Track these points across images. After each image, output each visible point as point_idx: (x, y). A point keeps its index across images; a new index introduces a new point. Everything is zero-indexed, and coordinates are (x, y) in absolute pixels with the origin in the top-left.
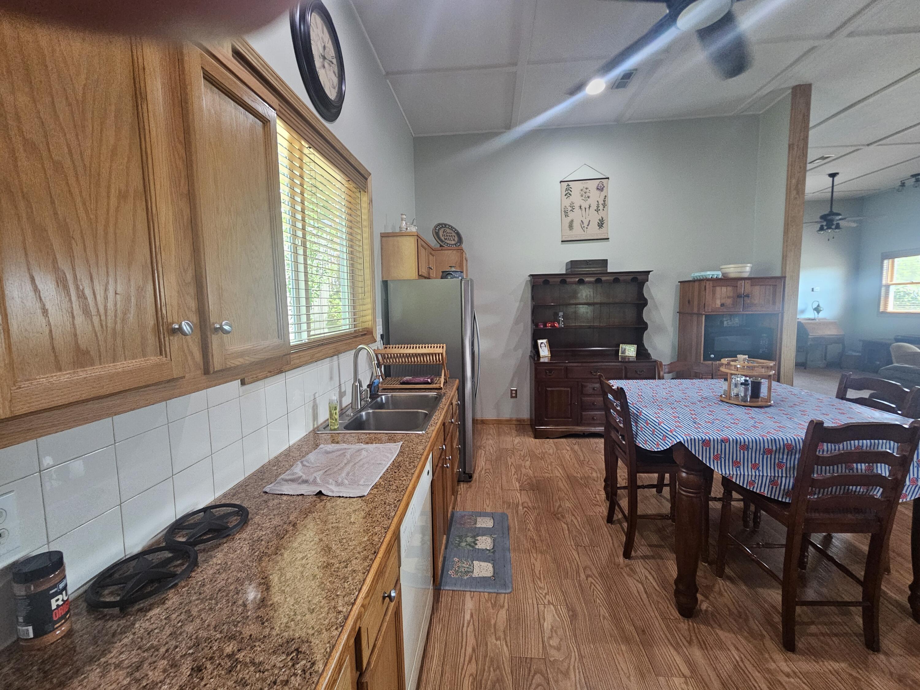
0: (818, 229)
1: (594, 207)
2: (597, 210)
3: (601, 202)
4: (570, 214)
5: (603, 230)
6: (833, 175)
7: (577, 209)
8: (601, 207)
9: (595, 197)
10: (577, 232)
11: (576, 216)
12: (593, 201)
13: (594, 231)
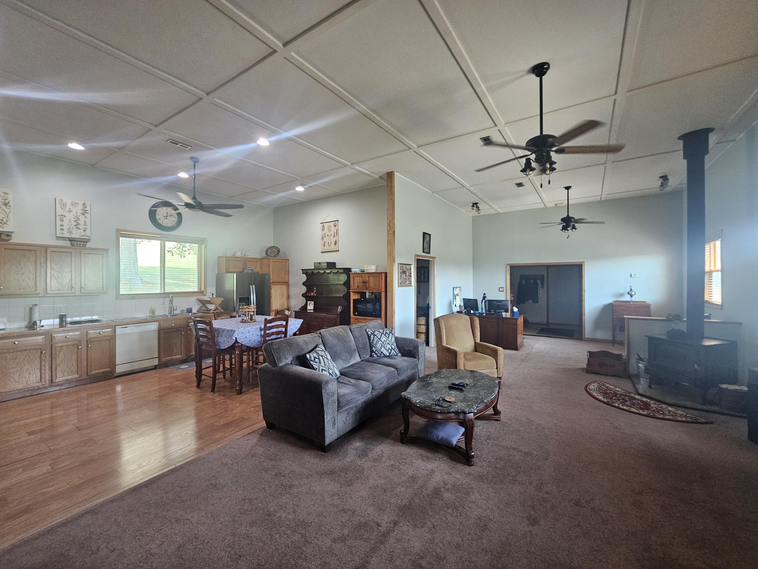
0: (561, 228)
1: (333, 235)
2: (334, 236)
3: (335, 232)
4: (324, 239)
5: (337, 246)
6: (568, 188)
7: (327, 236)
8: (335, 235)
9: (333, 230)
10: (327, 248)
11: (326, 239)
12: (332, 232)
13: (333, 247)
